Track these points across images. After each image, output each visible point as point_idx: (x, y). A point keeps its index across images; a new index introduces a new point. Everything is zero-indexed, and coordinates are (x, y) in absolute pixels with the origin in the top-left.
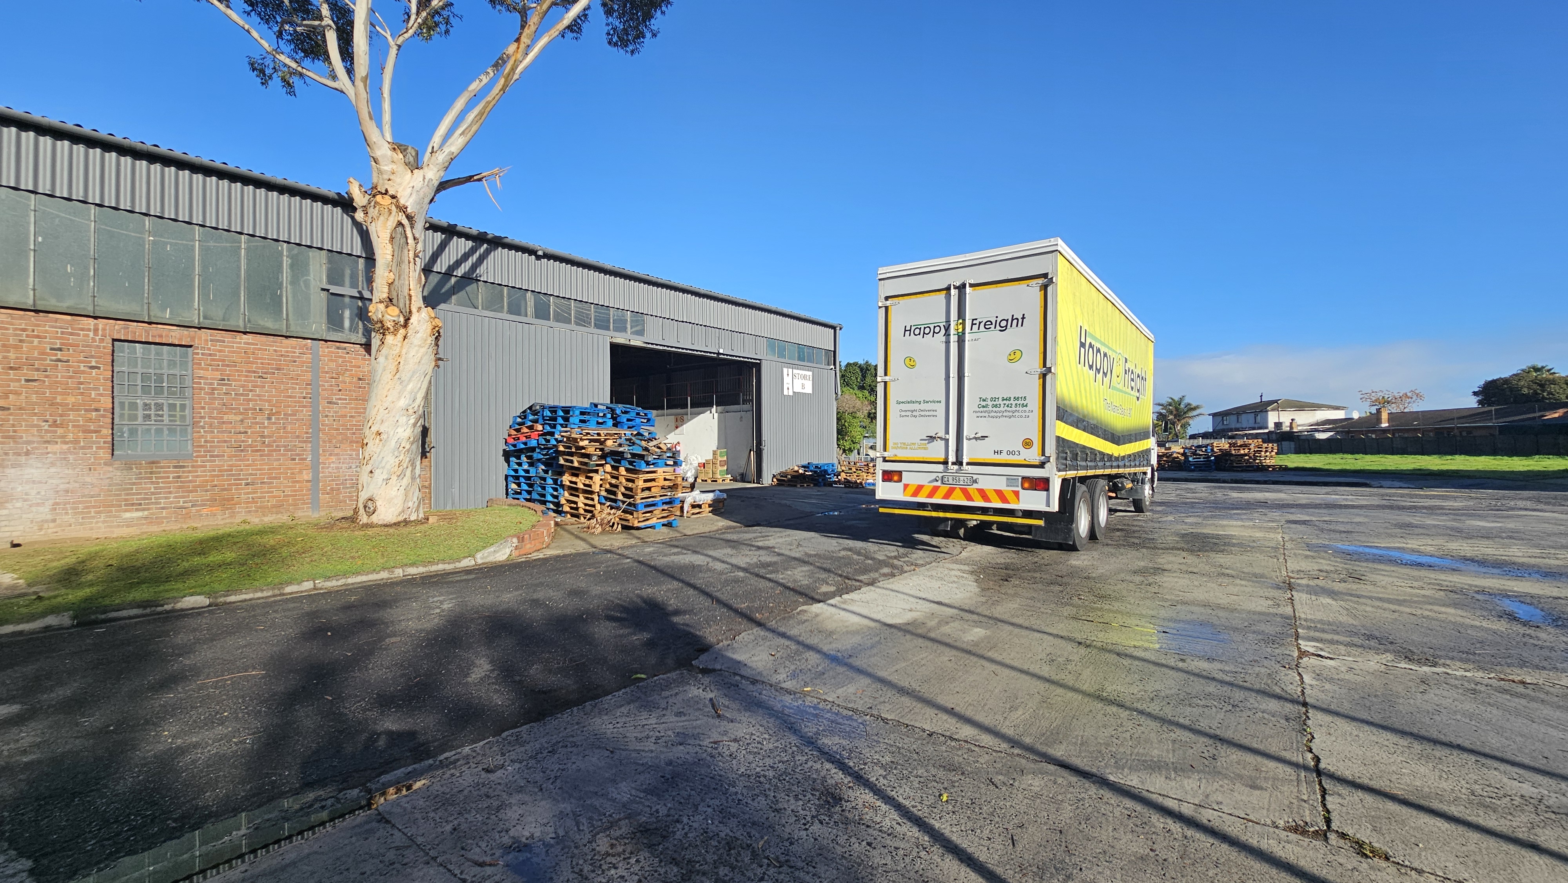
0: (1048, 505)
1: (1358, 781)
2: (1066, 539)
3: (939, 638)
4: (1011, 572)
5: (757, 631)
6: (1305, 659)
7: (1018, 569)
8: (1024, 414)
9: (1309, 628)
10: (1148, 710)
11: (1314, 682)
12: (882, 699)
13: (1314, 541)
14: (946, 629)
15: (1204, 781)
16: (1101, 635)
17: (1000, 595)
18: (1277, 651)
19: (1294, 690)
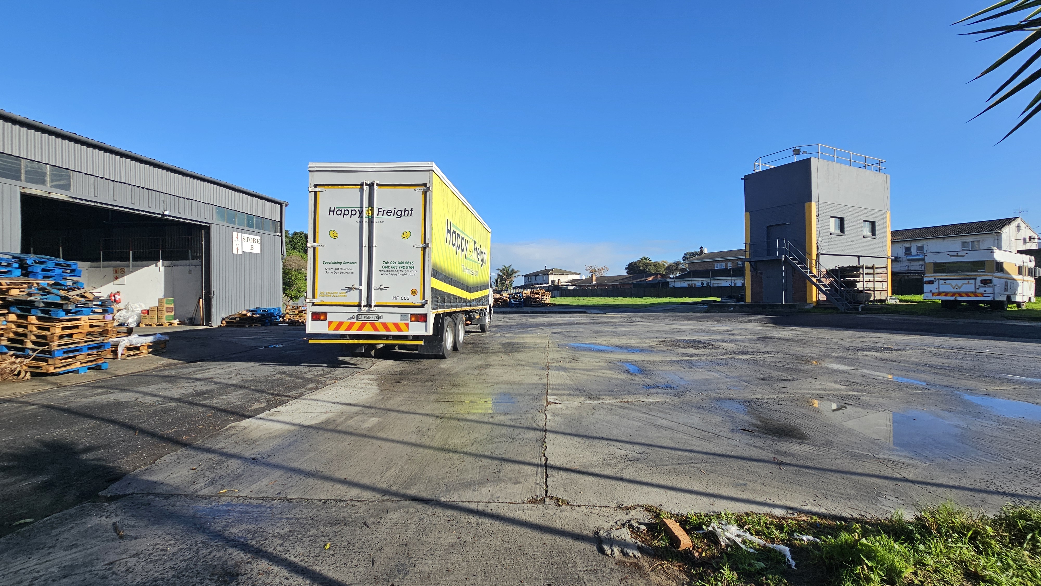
0: (426, 331)
1: (562, 466)
2: (439, 352)
3: (344, 429)
4: (403, 376)
5: (181, 451)
6: (549, 406)
8: (412, 273)
9: (553, 389)
10: (470, 451)
11: (551, 418)
12: (290, 485)
13: (562, 343)
14: (351, 422)
15: (492, 486)
16: (451, 409)
17: (393, 393)
18: (538, 404)
19: (541, 424)
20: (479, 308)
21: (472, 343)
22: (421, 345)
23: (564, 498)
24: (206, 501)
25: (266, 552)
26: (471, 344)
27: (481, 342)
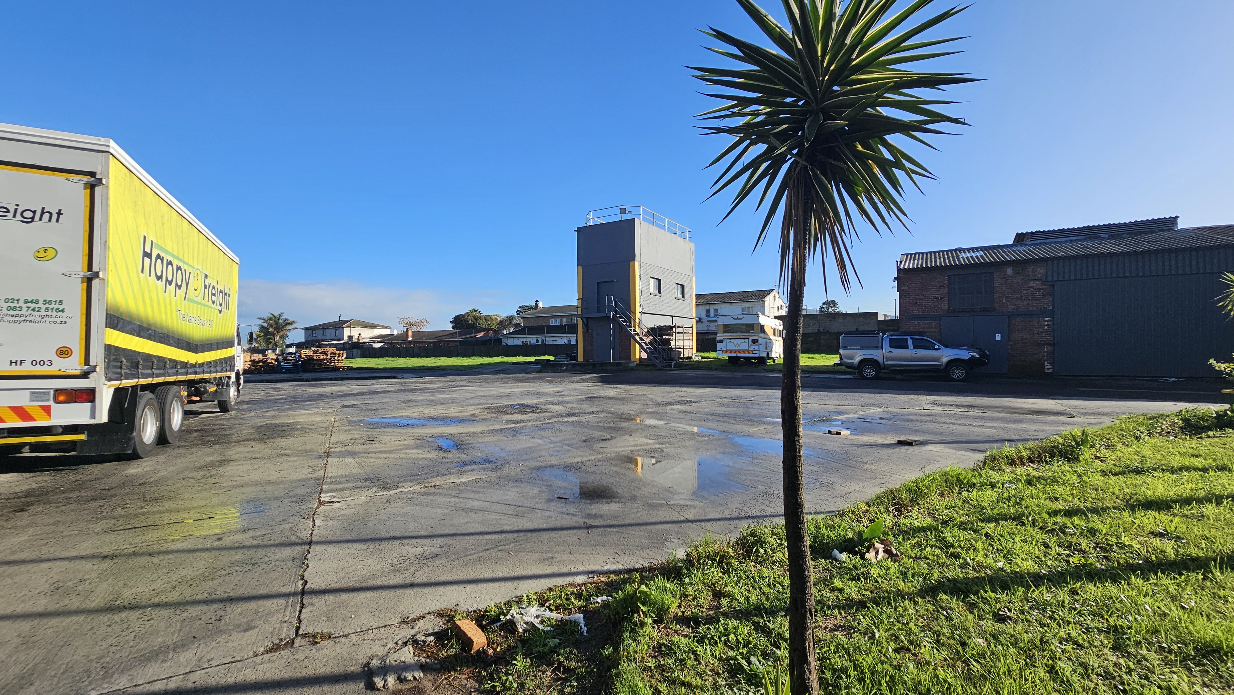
1: (329, 587)
2: (124, 449)
6: (322, 507)
8: (59, 320)
9: (331, 483)
10: (166, 600)
11: (322, 524)
13: (354, 419)
15: (202, 646)
16: (137, 540)
18: (302, 507)
19: (304, 535)
20: (213, 375)
21: (200, 430)
22: (81, 441)
23: (325, 631)
26: (197, 431)
27: (218, 427)
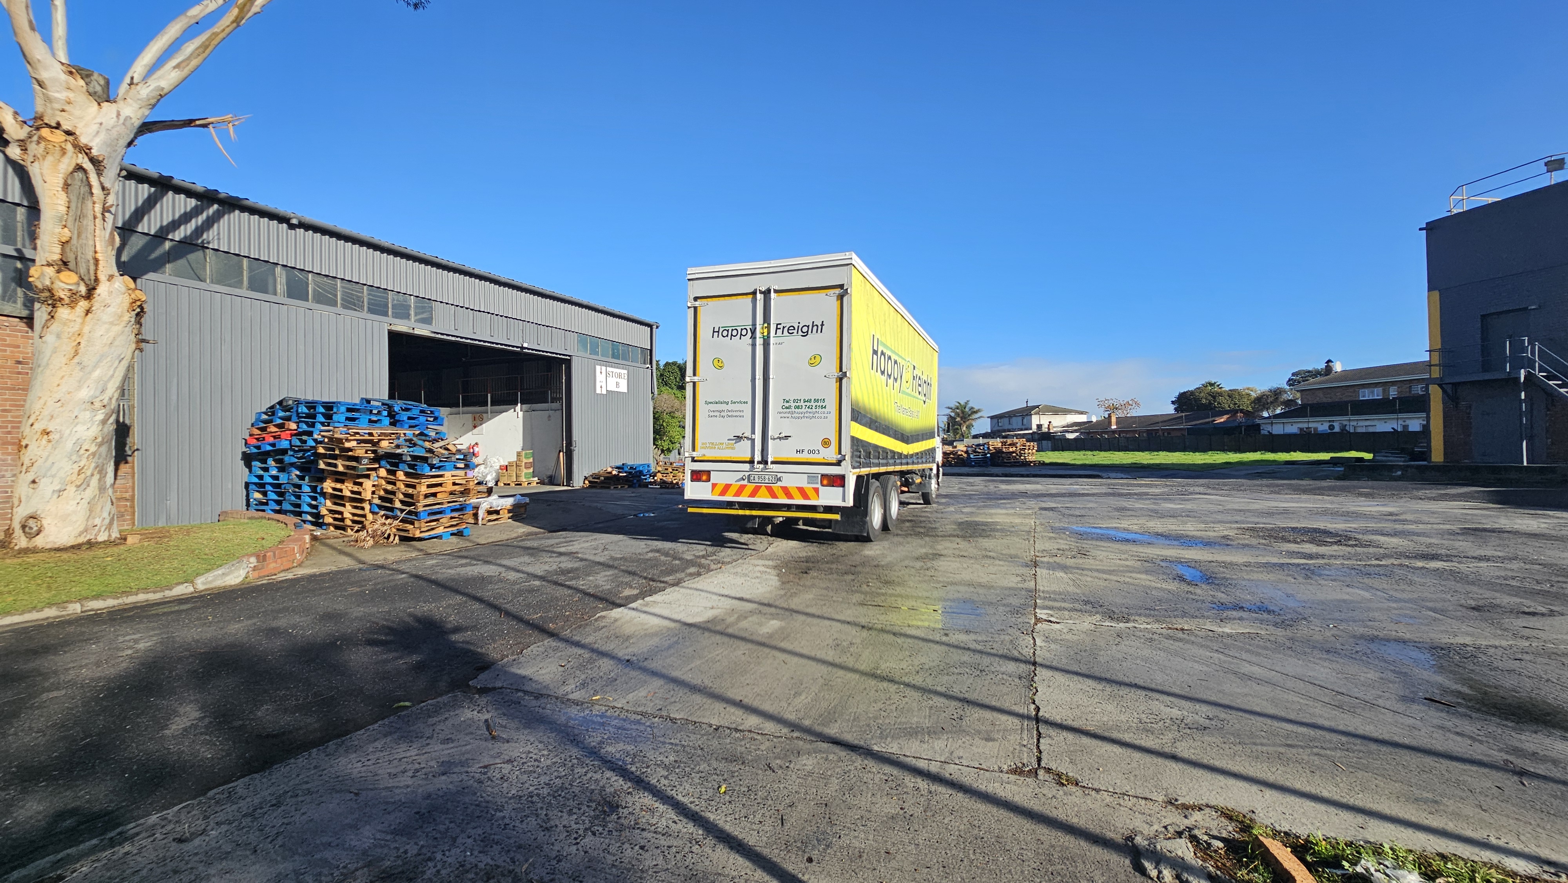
0: (844, 500)
1: (1065, 723)
2: (861, 531)
3: (736, 633)
4: (811, 565)
5: (548, 642)
6: (1039, 625)
7: (818, 562)
8: (823, 415)
9: (1045, 598)
10: (913, 682)
11: (1043, 644)
12: (673, 700)
13: (1057, 525)
14: (744, 624)
15: (951, 740)
16: (882, 618)
17: (799, 587)
18: (1019, 620)
19: (1027, 652)
20: (920, 467)
21: (911, 521)
22: (836, 521)
23: (1070, 774)
24: (578, 708)
25: (648, 783)
26: (908, 521)
27: (923, 519)
